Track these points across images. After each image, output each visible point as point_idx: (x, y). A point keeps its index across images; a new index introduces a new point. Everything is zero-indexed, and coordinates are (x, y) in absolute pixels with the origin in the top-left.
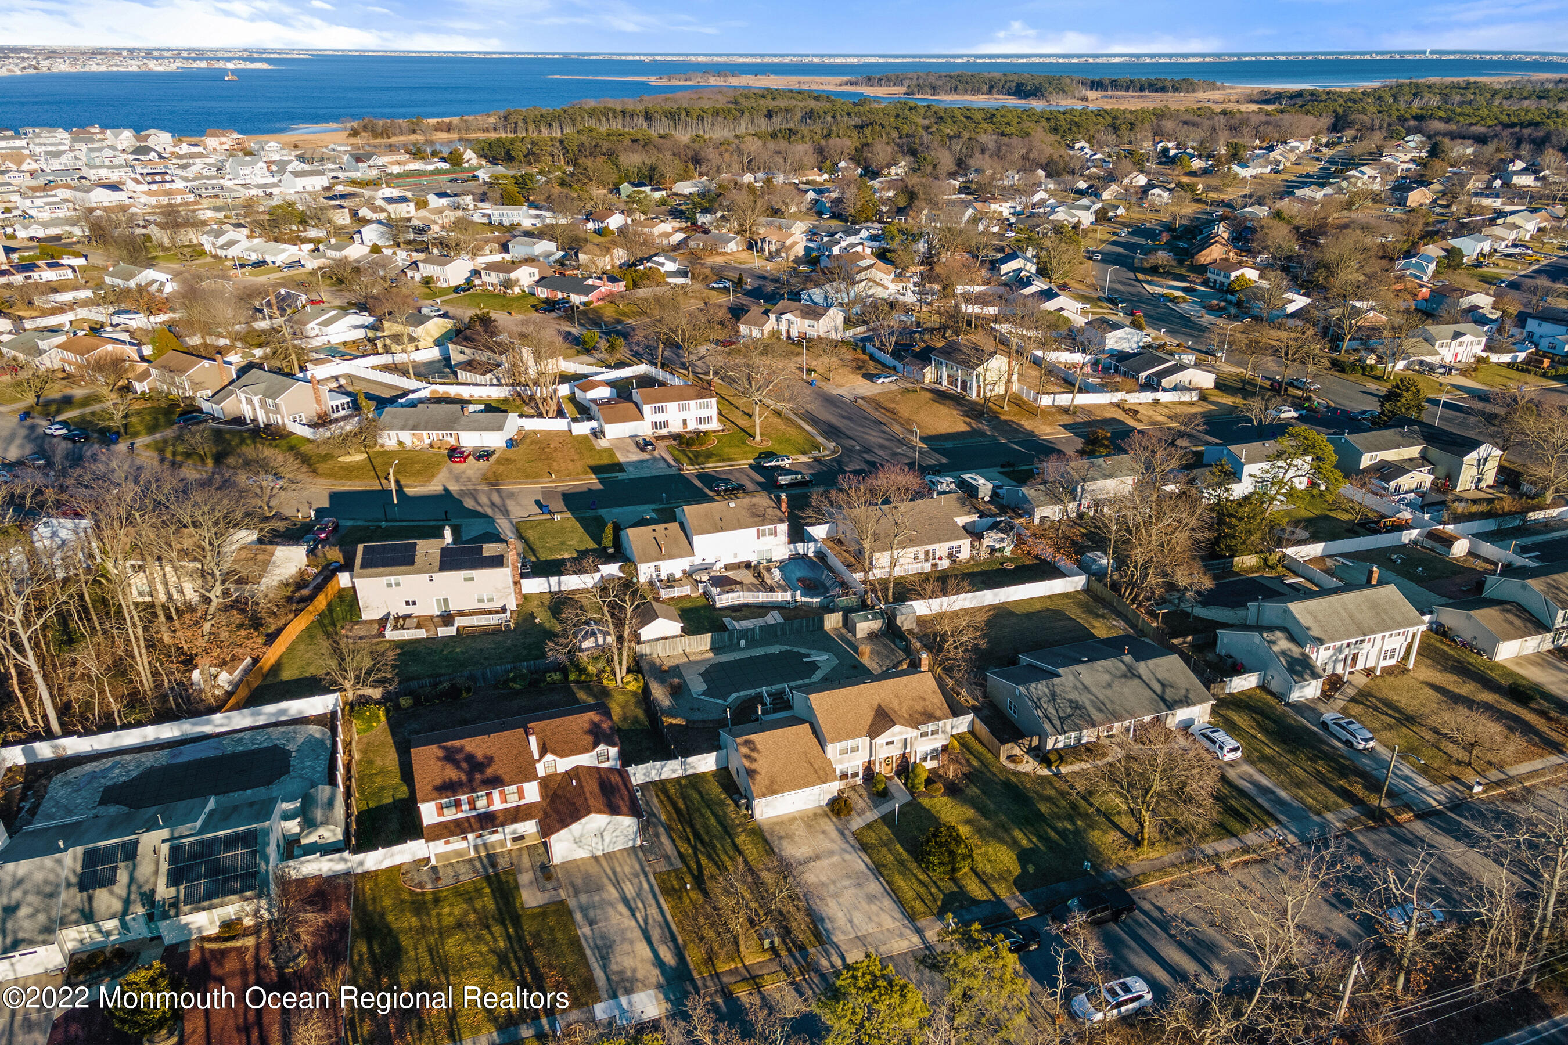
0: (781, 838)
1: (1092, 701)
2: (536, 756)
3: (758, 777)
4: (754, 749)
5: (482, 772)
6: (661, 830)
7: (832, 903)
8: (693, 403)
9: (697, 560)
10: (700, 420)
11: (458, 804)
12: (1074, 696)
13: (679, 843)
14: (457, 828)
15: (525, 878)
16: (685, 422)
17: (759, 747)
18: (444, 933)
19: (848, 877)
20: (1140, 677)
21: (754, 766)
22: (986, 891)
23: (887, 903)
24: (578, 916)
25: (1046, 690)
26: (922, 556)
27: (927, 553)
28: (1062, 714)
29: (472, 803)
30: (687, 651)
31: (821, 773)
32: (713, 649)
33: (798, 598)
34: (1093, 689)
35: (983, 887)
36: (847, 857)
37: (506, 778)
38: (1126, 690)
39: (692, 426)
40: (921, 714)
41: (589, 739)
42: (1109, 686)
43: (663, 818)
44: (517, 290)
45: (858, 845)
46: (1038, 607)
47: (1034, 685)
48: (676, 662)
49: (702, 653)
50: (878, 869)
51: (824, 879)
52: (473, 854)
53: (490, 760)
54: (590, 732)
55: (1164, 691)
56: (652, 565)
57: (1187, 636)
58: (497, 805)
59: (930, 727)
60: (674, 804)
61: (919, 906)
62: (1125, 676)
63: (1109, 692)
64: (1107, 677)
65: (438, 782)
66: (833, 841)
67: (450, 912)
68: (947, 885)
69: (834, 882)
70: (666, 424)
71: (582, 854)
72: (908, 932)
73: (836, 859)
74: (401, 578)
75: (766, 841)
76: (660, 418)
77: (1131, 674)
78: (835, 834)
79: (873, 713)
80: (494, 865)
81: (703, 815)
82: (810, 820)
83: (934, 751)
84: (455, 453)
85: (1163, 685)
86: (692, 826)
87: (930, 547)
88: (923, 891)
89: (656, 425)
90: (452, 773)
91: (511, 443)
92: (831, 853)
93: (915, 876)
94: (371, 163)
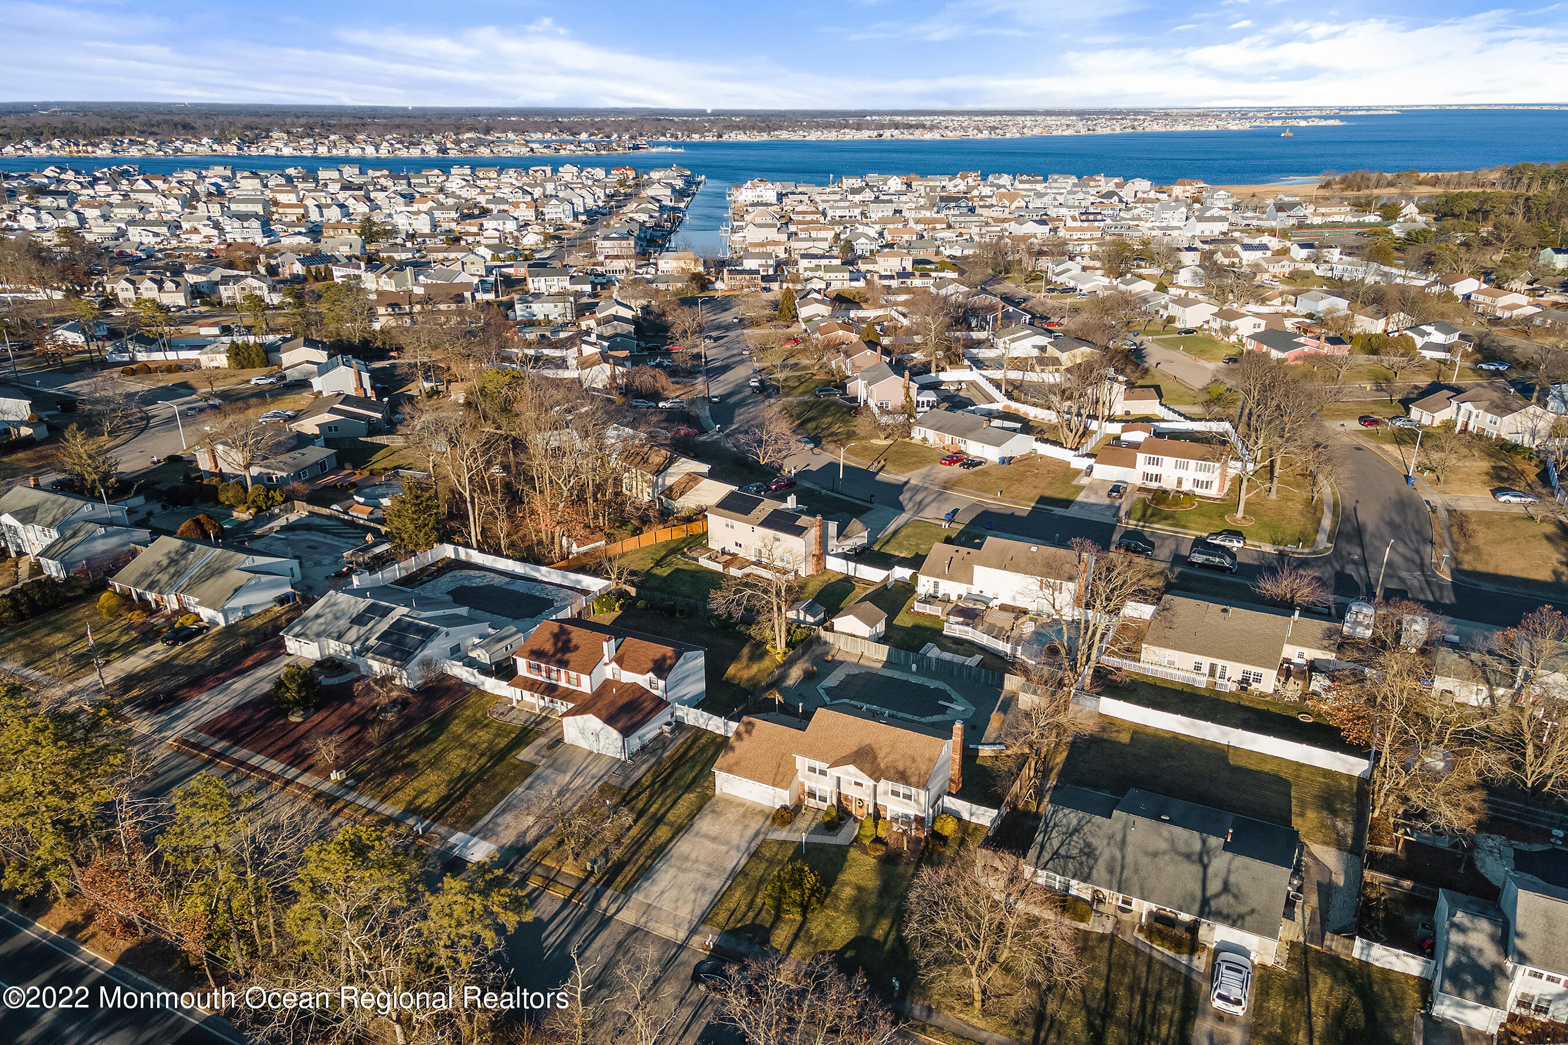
0: (713, 811)
1: (1113, 859)
2: (606, 659)
3: (731, 754)
4: (749, 732)
5: (564, 654)
6: (653, 760)
7: (672, 872)
8: (1192, 463)
9: (975, 590)
10: (1197, 483)
11: (539, 669)
12: (1099, 843)
13: (649, 775)
14: (531, 686)
15: (542, 741)
16: (1180, 482)
17: (755, 732)
18: (462, 745)
19: (711, 865)
20: (1205, 867)
21: (736, 744)
22: (787, 943)
23: (705, 900)
24: (529, 780)
25: (1075, 822)
26: (1205, 669)
27: (1213, 667)
28: (1062, 851)
29: (549, 672)
30: (866, 654)
31: (779, 778)
32: (888, 664)
33: (1019, 654)
34: (1130, 849)
35: (791, 937)
36: (733, 853)
37: (572, 664)
38: (1171, 869)
39: (1187, 487)
40: (898, 772)
41: (650, 665)
42: (1155, 854)
43: (667, 754)
44: (1233, 338)
45: (752, 850)
46: (1267, 768)
47: (1066, 811)
48: (848, 659)
49: (877, 661)
50: (737, 876)
51: (693, 856)
52: (537, 711)
53: (576, 648)
54: (655, 662)
55: (1217, 895)
56: (932, 580)
57: (1408, 878)
58: (563, 683)
59: (902, 789)
60: (689, 748)
61: (722, 917)
62: (1188, 856)
63: (1144, 860)
64: (1163, 845)
65: (535, 648)
66: (741, 836)
67: (483, 736)
68: (766, 919)
69: (696, 861)
70: (1158, 478)
71: (584, 744)
72: (686, 927)
73: (724, 848)
74: (735, 523)
75: (700, 809)
76: (1153, 470)
77: (1202, 859)
78: (750, 832)
79: (855, 749)
80: (538, 724)
81: (694, 767)
82: (750, 811)
83: (907, 816)
84: (956, 458)
85: (1226, 888)
86: (675, 770)
87: (1220, 663)
88: (743, 908)
89: (1147, 476)
90: (549, 647)
91: (1003, 461)
92: (728, 843)
93: (755, 896)
94: (1292, 213)
